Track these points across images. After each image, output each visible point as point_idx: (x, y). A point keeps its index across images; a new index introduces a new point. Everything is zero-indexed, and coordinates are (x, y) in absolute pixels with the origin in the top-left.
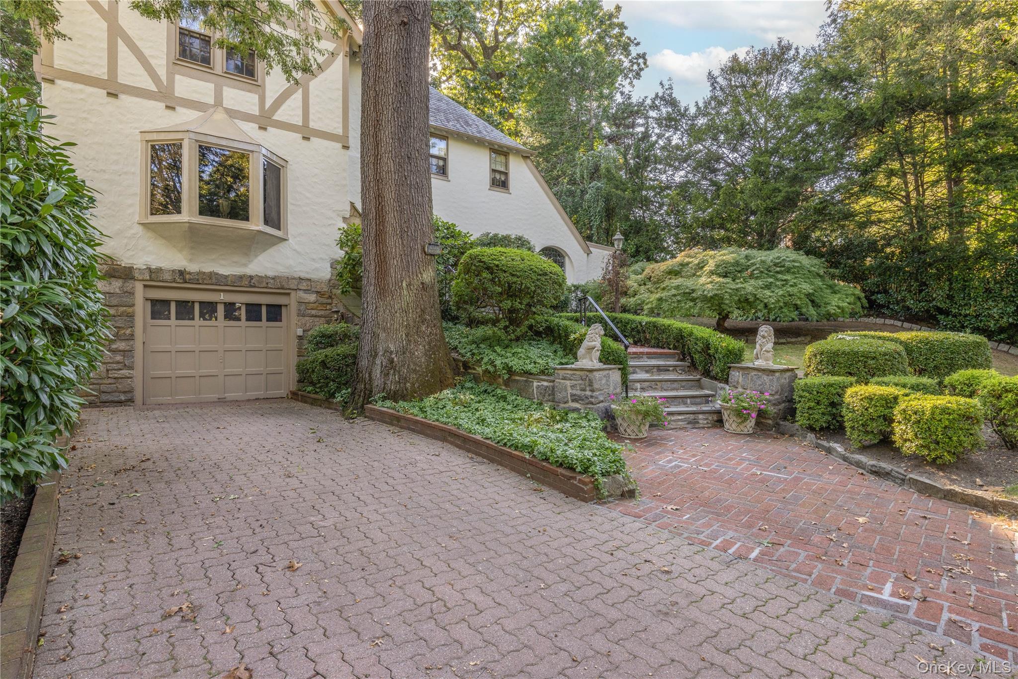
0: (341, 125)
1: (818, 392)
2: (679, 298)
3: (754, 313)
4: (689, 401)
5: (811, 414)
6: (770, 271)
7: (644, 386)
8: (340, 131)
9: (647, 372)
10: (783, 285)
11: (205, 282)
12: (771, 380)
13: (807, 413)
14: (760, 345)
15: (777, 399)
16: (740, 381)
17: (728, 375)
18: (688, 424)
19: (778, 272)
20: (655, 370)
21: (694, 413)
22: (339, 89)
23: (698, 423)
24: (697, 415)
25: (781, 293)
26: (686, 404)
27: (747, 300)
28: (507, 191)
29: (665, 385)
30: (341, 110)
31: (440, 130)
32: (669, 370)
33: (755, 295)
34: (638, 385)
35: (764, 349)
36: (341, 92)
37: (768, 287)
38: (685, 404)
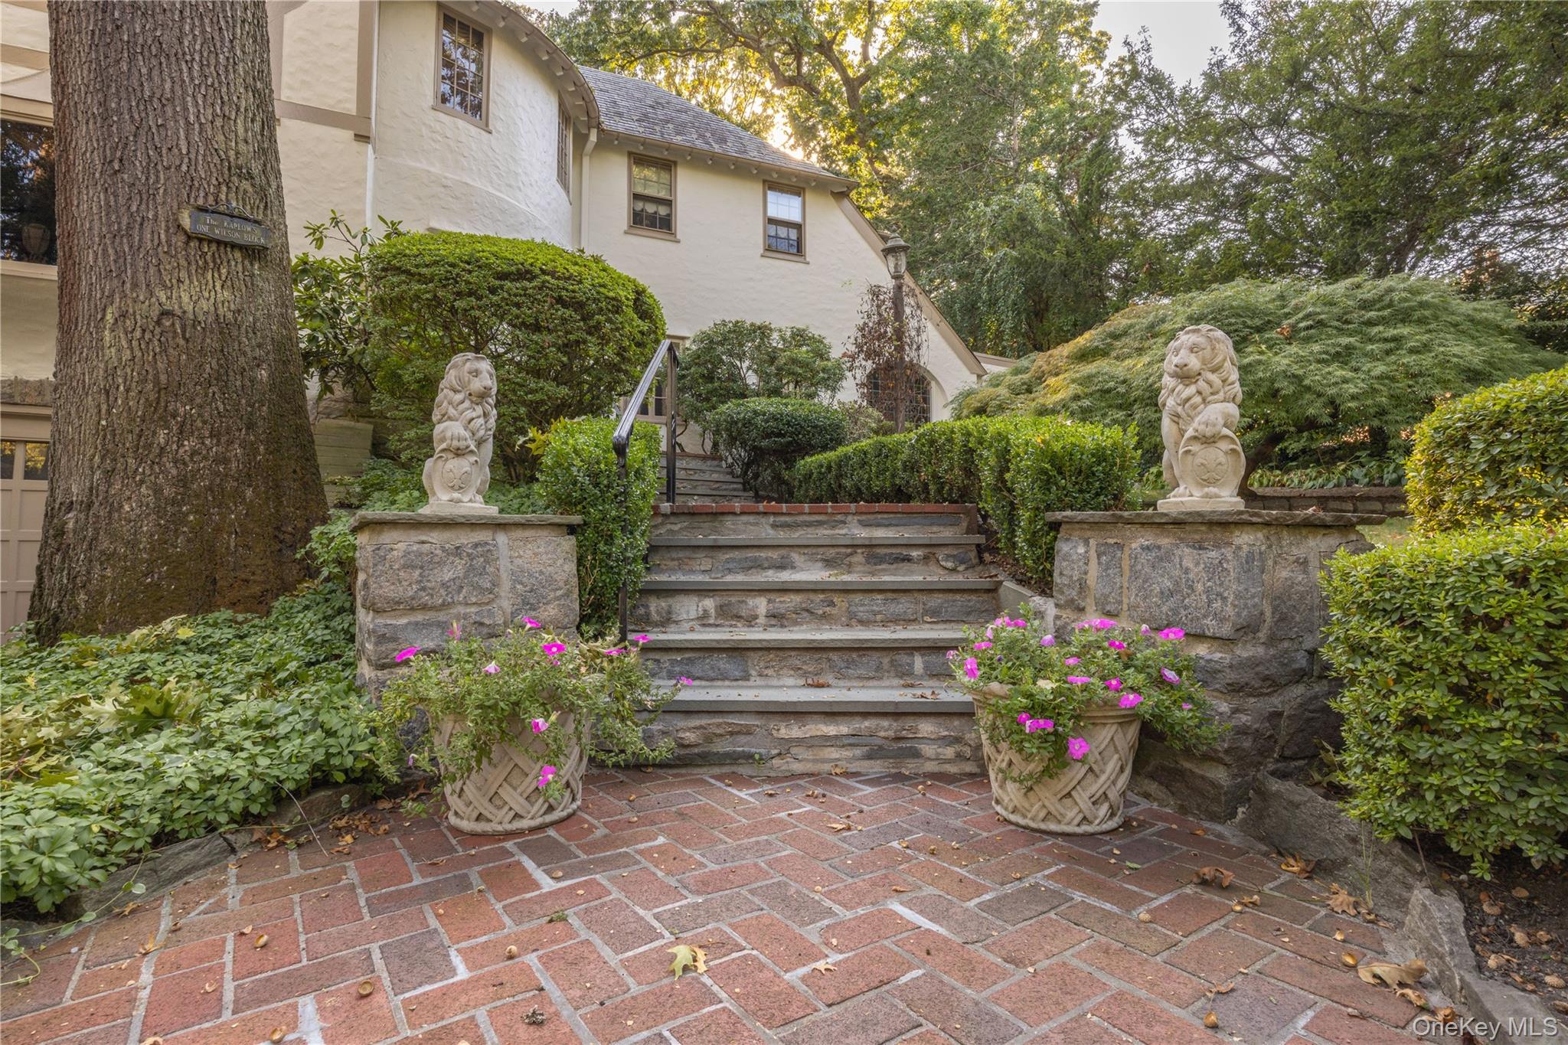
0: (354, 96)
1: (1467, 621)
2: (1086, 403)
3: (1345, 470)
4: (918, 663)
5: (1427, 765)
6: (1347, 322)
7: (782, 609)
8: (351, 107)
9: (829, 563)
10: (1388, 352)
11: (28, 400)
12: (1216, 570)
13: (1402, 752)
14: (1176, 417)
15: (1253, 663)
16: (1092, 579)
17: (1050, 555)
18: (869, 757)
19: (1370, 323)
20: (859, 558)
21: (897, 713)
22: (350, 27)
23: (916, 754)
24: (909, 722)
25: (1380, 369)
26: (910, 674)
27: (1275, 393)
28: (801, 259)
29: (864, 605)
30: (355, 66)
31: (656, 146)
32: (908, 559)
33: (1297, 379)
34: (761, 605)
35: (1190, 433)
36: (355, 34)
37: (1342, 356)
38: (904, 674)
